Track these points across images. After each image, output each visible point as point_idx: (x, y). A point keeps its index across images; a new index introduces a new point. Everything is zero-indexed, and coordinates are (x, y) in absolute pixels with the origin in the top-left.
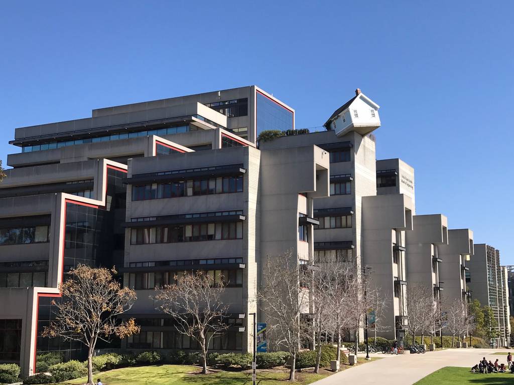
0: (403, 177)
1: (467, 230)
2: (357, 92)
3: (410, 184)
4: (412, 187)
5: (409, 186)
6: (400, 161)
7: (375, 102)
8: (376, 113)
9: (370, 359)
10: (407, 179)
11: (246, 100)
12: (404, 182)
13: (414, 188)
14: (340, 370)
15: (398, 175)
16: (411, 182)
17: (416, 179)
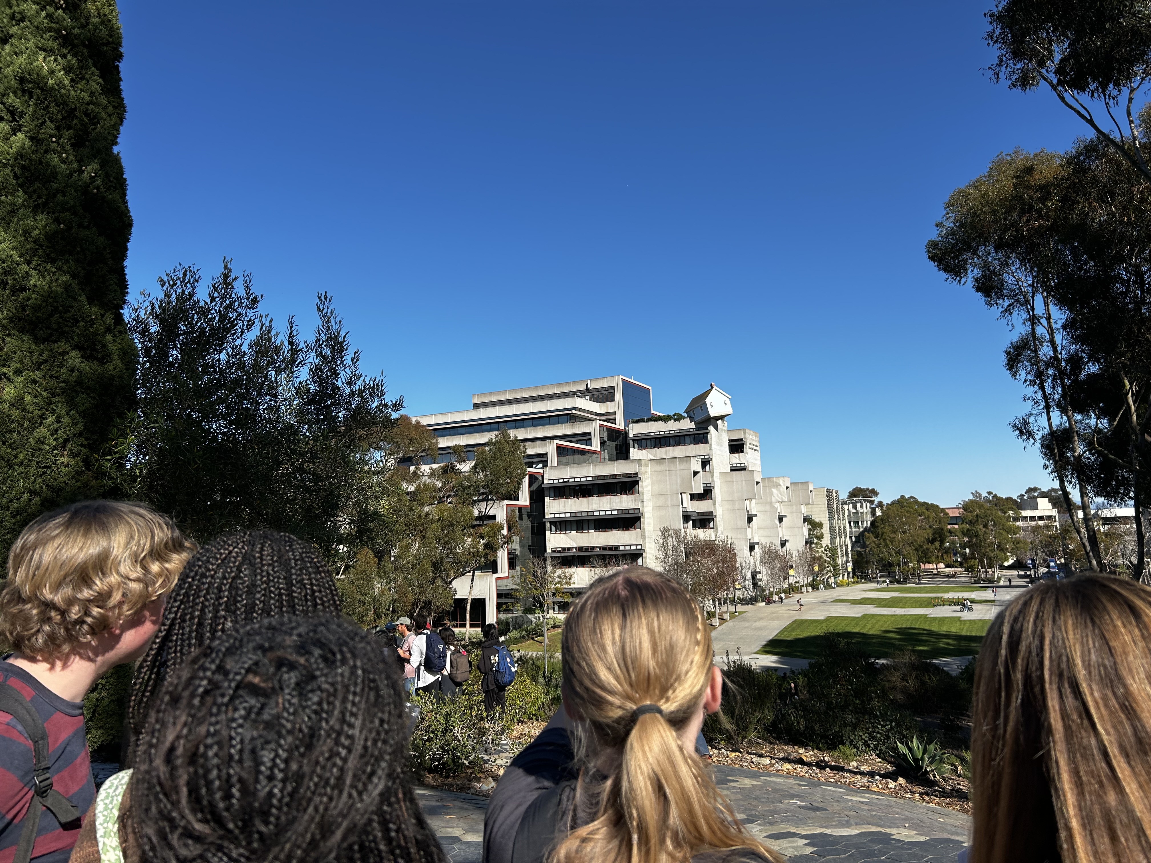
0: (749, 444)
2: (711, 385)
3: (754, 448)
10: (752, 445)
11: (613, 388)
12: (750, 448)
14: (719, 626)
15: (745, 443)
17: (760, 441)
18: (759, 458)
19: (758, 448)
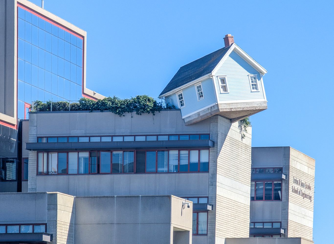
0: (296, 182)
3: (307, 192)
4: (310, 198)
5: (304, 196)
6: (293, 152)
8: (260, 83)
10: (302, 185)
12: (296, 191)
13: (312, 199)
15: (287, 181)
16: (309, 188)
19: (311, 193)
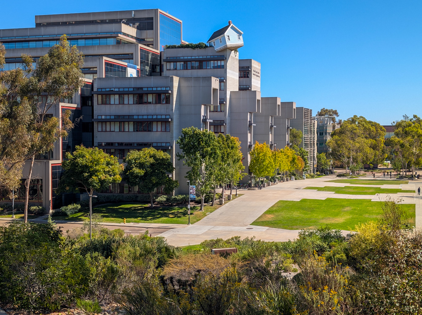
0: (254, 71)
1: (292, 103)
3: (258, 75)
4: (259, 77)
5: (257, 76)
6: (253, 61)
7: (241, 30)
8: (241, 37)
9: (238, 195)
10: (256, 72)
11: (152, 18)
12: (254, 75)
14: (224, 204)
15: (251, 71)
16: (259, 73)
17: (261, 70)
18: (260, 82)
19: (259, 75)
